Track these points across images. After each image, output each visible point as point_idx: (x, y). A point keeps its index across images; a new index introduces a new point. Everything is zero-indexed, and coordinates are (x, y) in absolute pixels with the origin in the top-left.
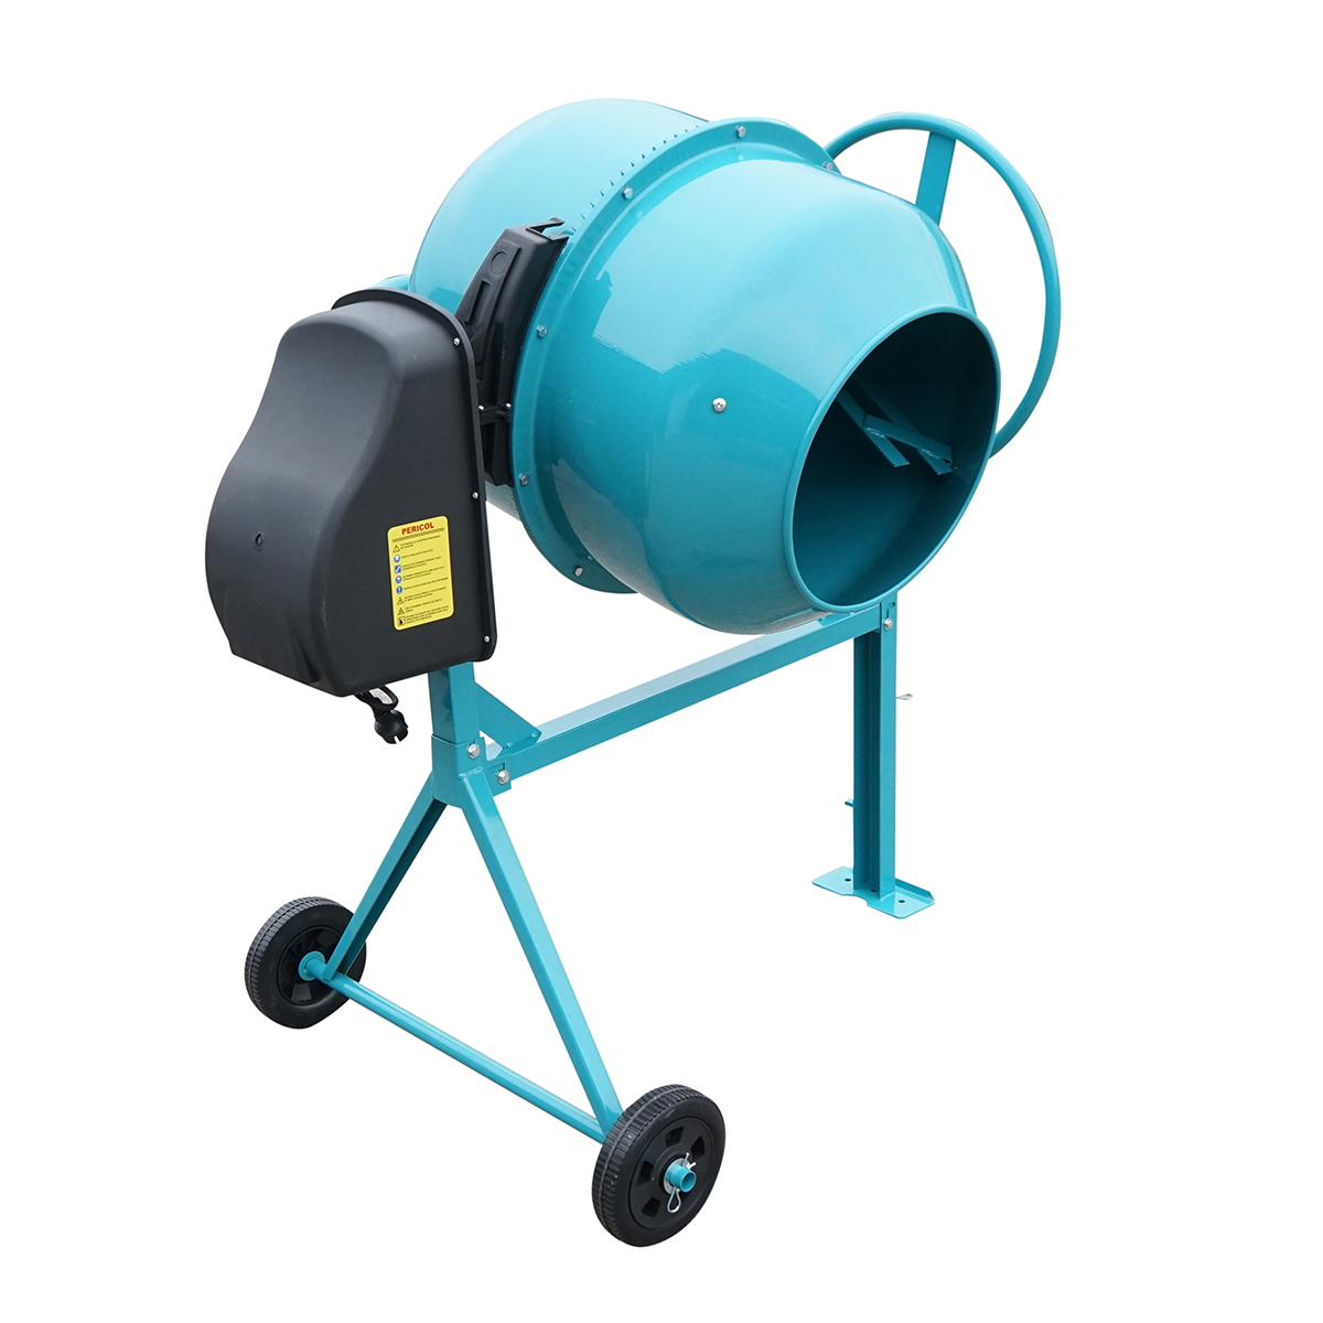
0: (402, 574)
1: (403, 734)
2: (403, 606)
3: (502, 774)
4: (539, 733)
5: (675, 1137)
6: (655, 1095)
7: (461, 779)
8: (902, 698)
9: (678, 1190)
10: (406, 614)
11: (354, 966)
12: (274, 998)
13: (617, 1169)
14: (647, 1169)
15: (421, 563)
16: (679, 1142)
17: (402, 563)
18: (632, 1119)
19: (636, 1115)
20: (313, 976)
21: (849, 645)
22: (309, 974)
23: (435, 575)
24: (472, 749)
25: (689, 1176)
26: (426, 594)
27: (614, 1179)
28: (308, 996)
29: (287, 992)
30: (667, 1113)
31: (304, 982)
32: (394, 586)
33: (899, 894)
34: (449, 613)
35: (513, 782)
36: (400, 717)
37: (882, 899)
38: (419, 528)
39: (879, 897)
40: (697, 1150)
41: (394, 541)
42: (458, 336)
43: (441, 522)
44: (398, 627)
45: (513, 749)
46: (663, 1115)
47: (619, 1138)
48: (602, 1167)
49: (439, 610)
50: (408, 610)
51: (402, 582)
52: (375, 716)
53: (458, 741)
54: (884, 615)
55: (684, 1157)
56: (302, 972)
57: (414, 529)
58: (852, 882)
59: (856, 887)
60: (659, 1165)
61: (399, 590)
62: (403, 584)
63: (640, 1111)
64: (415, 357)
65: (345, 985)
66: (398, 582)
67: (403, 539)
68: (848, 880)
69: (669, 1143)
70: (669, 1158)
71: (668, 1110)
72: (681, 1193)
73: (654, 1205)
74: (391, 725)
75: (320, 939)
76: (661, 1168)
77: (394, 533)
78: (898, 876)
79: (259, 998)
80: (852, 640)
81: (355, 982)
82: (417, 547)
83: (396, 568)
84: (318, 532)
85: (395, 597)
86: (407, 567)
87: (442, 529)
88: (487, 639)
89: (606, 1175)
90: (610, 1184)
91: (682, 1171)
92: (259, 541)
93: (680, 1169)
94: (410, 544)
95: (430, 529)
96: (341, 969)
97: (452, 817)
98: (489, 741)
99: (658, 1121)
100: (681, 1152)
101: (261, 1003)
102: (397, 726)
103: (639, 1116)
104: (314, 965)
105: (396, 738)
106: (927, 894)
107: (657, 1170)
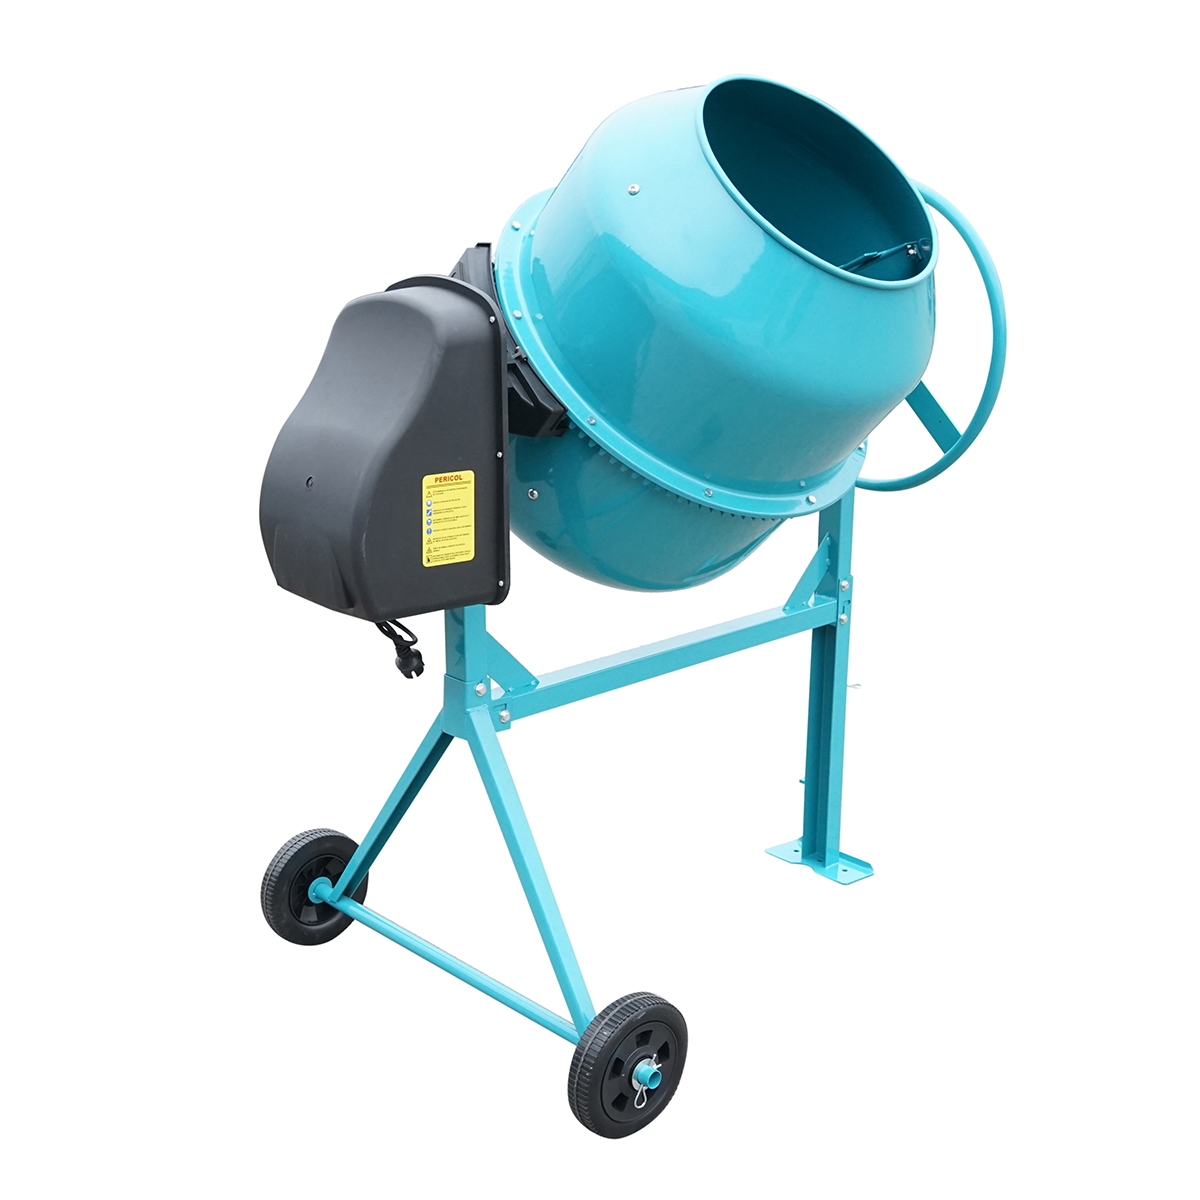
0: (433, 517)
1: (419, 671)
2: (432, 546)
3: (504, 713)
4: (537, 682)
5: (644, 1038)
6: (629, 999)
7: (468, 714)
8: (853, 686)
9: (645, 1088)
10: (434, 554)
11: (358, 892)
12: (285, 915)
13: (593, 1062)
14: (619, 1063)
15: (449, 510)
16: (647, 1043)
17: (433, 507)
18: (608, 1018)
19: (611, 1015)
20: (321, 899)
21: (808, 635)
22: (317, 897)
23: (460, 522)
24: (480, 687)
25: (655, 1075)
26: (451, 537)
27: (589, 1071)
28: (314, 918)
29: (297, 913)
30: (639, 1015)
31: (311, 904)
32: (425, 527)
33: (842, 865)
34: (470, 556)
35: (513, 723)
36: (418, 655)
37: (827, 868)
38: (450, 479)
39: (824, 866)
40: (663, 1054)
41: (428, 487)
42: (494, 315)
43: (468, 476)
44: (426, 564)
45: (513, 693)
46: (636, 1017)
47: (595, 1035)
48: (579, 1060)
49: (462, 553)
50: (436, 550)
51: (432, 524)
52: (398, 652)
53: (468, 679)
54: (840, 610)
55: (651, 1058)
56: (311, 895)
57: (445, 479)
58: (800, 853)
59: (805, 856)
60: (629, 1063)
61: (429, 532)
62: (433, 527)
63: (615, 1011)
64: (456, 329)
65: (349, 906)
66: (429, 524)
67: (434, 486)
68: (796, 851)
69: (639, 1044)
70: (638, 1057)
71: (640, 1014)
72: (648, 1091)
73: (622, 1100)
74: (410, 661)
75: (329, 867)
76: (631, 1066)
77: (428, 481)
78: (842, 849)
79: (272, 915)
80: (810, 632)
81: (359, 905)
82: (447, 496)
83: (428, 511)
84: (362, 474)
85: (425, 537)
86: (437, 512)
87: (469, 482)
88: (501, 583)
89: (582, 1066)
90: (585, 1075)
91: (649, 1070)
92: (310, 482)
93: (647, 1068)
94: (441, 492)
95: (459, 481)
96: (346, 893)
97: (458, 748)
98: (494, 685)
99: (631, 1022)
100: (650, 1054)
101: (274, 919)
102: (415, 662)
103: (614, 1015)
104: (322, 889)
105: (413, 673)
106: (868, 865)
107: (627, 1067)
